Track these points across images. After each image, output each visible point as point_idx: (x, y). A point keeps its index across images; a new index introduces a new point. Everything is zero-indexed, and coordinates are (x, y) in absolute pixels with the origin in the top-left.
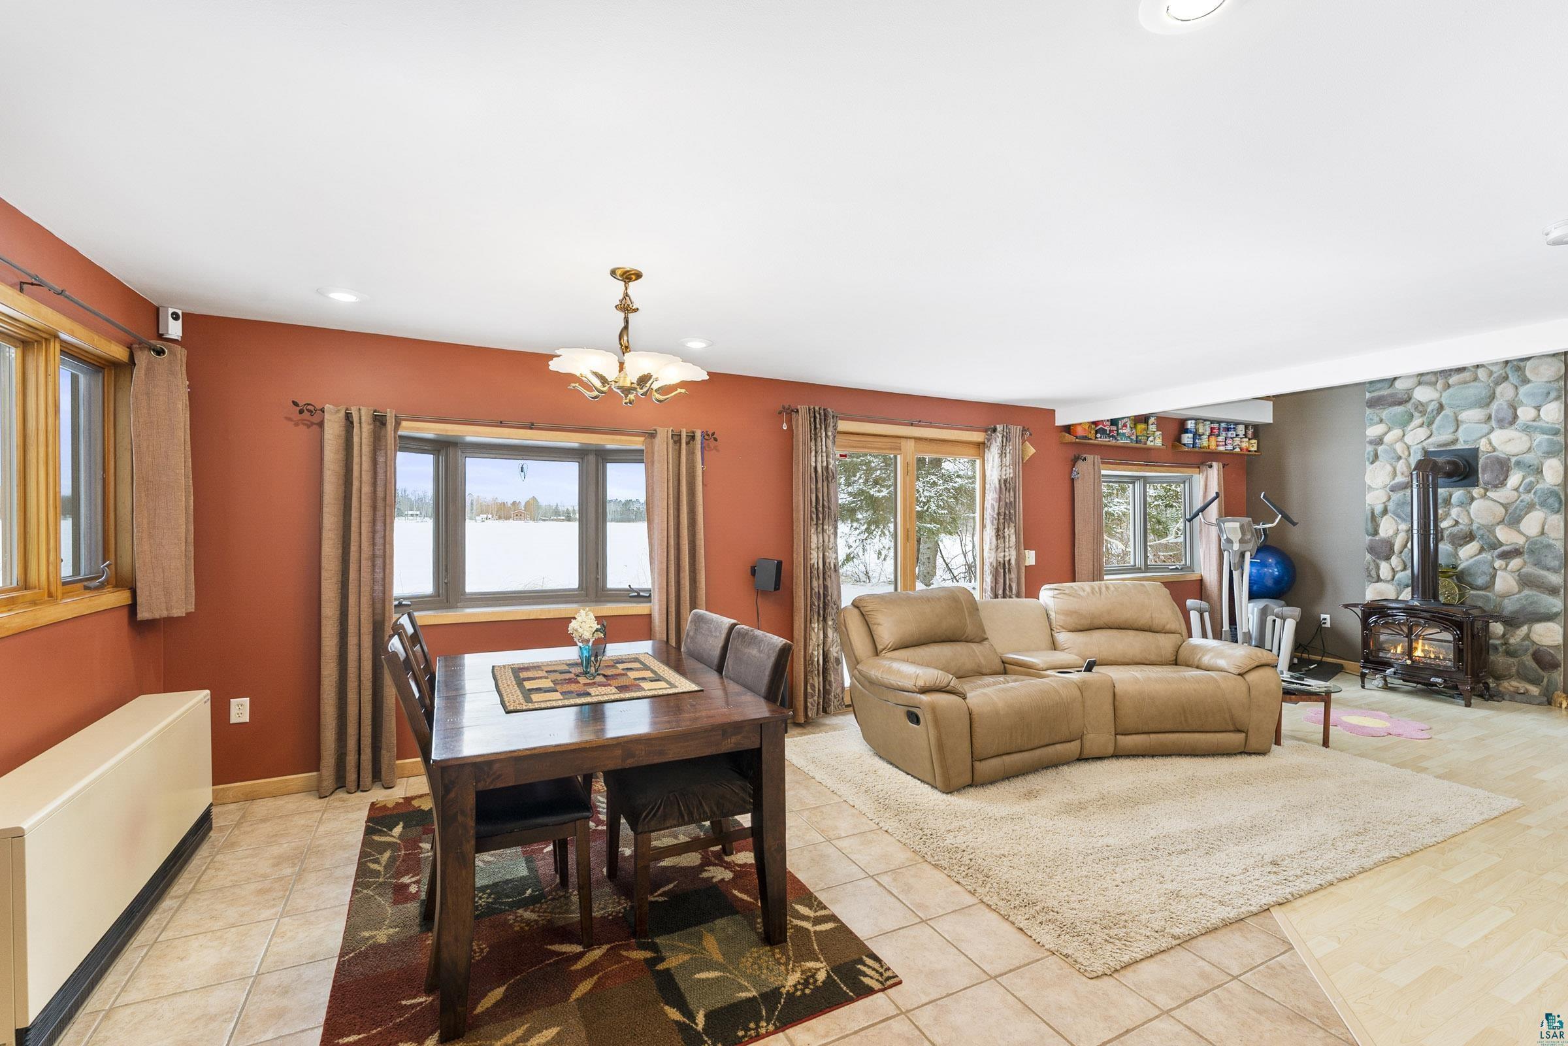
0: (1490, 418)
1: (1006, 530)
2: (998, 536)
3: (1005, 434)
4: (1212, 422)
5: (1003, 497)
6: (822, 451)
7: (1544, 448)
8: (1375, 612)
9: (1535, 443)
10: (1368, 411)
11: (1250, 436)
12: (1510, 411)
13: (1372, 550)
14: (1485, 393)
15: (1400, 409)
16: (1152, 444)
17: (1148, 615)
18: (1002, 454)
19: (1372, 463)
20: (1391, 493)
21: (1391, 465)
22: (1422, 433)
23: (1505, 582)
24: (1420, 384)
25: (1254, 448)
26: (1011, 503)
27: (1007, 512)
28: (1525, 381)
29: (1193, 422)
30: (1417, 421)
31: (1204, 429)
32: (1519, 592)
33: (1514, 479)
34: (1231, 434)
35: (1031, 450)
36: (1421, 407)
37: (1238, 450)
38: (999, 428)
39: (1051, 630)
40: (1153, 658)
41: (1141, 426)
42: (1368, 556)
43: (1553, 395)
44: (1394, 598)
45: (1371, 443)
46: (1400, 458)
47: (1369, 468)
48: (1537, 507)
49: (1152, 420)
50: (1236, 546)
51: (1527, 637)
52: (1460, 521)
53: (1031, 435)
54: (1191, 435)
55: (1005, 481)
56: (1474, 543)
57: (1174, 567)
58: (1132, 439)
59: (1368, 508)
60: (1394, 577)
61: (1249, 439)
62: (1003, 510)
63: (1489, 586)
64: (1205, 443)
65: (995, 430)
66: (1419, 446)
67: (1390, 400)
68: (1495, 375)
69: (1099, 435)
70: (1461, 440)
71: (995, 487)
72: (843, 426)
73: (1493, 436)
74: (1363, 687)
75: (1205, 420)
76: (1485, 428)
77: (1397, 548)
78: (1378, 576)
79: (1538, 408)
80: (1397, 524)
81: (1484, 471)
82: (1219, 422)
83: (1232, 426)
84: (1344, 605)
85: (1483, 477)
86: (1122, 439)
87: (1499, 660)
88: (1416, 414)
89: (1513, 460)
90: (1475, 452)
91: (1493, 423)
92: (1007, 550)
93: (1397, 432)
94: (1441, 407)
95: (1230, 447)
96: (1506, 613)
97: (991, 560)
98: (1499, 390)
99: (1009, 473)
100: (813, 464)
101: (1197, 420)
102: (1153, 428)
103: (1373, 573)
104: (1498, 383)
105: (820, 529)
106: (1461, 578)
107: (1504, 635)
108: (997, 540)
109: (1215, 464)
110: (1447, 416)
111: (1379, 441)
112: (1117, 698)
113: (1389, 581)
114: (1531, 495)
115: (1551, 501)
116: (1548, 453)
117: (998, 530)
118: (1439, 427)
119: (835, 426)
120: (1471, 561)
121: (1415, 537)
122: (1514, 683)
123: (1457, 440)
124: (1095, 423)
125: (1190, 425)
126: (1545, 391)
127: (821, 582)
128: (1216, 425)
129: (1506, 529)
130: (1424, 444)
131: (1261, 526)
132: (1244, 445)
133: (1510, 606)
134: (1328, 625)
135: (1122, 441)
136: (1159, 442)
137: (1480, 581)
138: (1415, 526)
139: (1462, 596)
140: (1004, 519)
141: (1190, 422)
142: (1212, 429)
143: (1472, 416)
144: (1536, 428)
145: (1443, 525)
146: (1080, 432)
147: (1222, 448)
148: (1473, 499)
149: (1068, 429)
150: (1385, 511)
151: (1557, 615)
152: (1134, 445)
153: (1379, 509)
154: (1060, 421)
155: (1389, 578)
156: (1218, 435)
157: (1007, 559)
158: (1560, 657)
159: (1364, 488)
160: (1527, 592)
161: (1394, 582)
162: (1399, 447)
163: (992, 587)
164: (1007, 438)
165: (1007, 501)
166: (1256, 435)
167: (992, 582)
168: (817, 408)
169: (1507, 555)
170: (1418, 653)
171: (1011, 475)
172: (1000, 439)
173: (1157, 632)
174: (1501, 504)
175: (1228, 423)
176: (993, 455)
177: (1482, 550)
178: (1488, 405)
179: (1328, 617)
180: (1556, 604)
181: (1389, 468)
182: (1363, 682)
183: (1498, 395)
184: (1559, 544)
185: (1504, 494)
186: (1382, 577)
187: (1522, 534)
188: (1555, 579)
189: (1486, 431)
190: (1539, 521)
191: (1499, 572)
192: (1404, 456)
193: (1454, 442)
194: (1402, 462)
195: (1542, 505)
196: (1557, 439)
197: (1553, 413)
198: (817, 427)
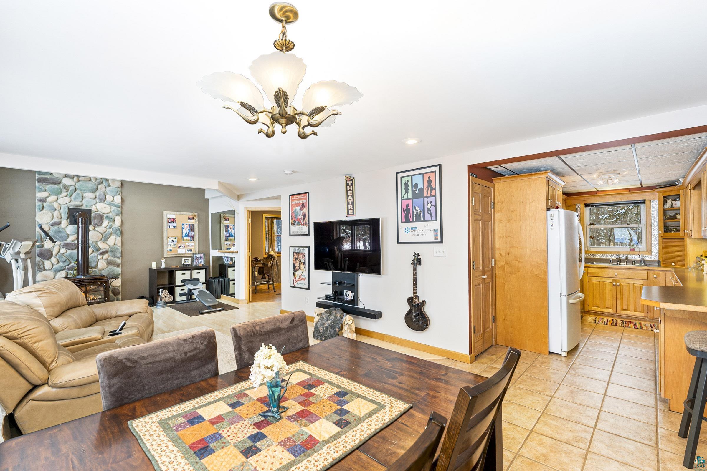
0: (96, 197)
7: (116, 212)
9: (112, 210)
10: (38, 184)
12: (104, 196)
13: (41, 255)
14: (95, 187)
15: (56, 186)
19: (40, 211)
20: (51, 226)
21: (51, 213)
22: (67, 199)
23: (102, 264)
24: (65, 177)
28: (109, 186)
30: (64, 194)
32: (107, 267)
33: (105, 223)
36: (66, 187)
42: (39, 258)
43: (118, 193)
45: (40, 200)
46: (56, 210)
47: (38, 213)
48: (113, 234)
56: (90, 249)
59: (37, 233)
60: (52, 267)
63: (96, 266)
66: (66, 205)
67: (51, 181)
68: (98, 181)
70: (84, 205)
73: (97, 205)
76: (94, 201)
77: (54, 254)
78: (44, 268)
79: (113, 197)
81: (94, 219)
85: (93, 221)
88: (64, 190)
90: (90, 210)
91: (97, 200)
93: (54, 197)
94: (76, 190)
98: (100, 186)
103: (42, 267)
104: (99, 184)
110: (78, 194)
111: (44, 200)
113: (48, 270)
114: (111, 230)
115: (118, 232)
116: (117, 214)
118: (75, 198)
121: (80, 247)
123: (83, 205)
126: (115, 191)
129: (103, 243)
130: (68, 204)
133: (104, 274)
137: (92, 265)
138: (80, 242)
143: (89, 195)
144: (113, 204)
151: (119, 275)
155: (50, 268)
158: (120, 290)
159: (34, 224)
160: (110, 267)
161: (52, 270)
162: (56, 205)
169: (103, 253)
174: (100, 233)
177: (93, 252)
178: (95, 192)
180: (119, 270)
181: (51, 215)
183: (99, 189)
184: (120, 248)
185: (101, 229)
186: (46, 268)
187: (108, 245)
188: (119, 261)
189: (95, 203)
190: (114, 240)
191: (99, 260)
192: (57, 209)
193: (82, 205)
194: (56, 212)
195: (115, 234)
196: (120, 209)
197: (118, 199)
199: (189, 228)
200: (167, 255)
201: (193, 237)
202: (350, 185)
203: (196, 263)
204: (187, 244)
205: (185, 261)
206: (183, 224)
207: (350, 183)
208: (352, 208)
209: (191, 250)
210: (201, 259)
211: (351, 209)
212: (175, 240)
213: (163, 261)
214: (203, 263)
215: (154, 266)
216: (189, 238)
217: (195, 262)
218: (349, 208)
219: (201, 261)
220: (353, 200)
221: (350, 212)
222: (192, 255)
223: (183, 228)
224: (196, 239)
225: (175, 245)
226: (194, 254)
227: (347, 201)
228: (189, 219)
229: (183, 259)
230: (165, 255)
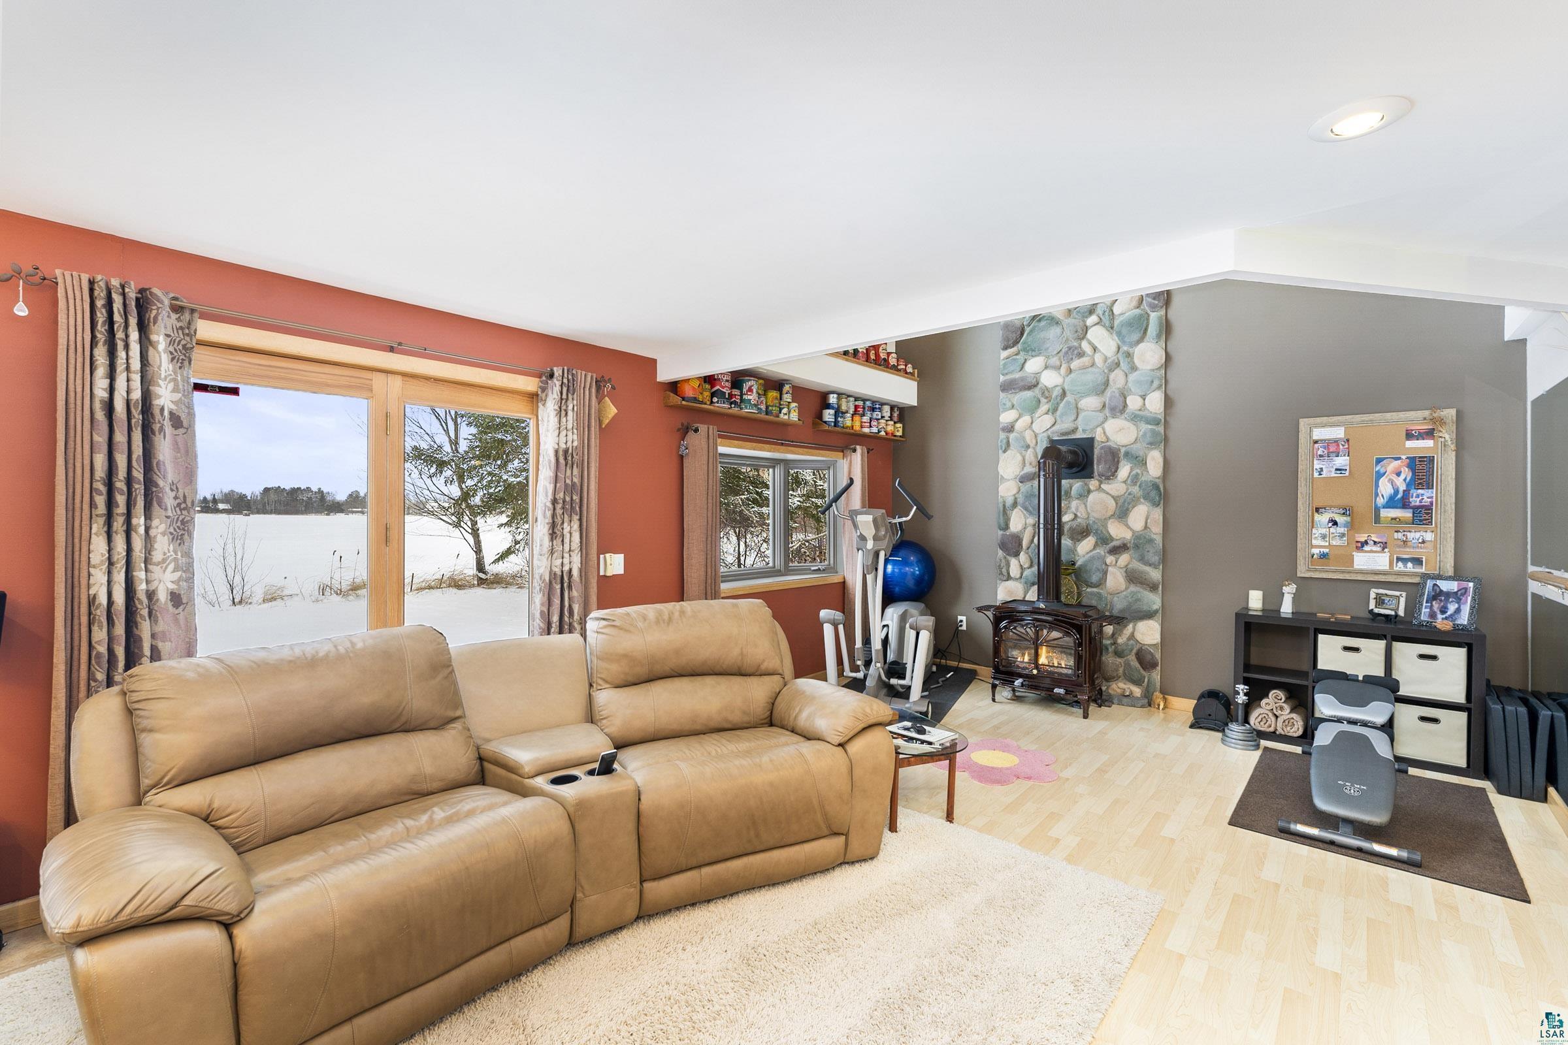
0: (1104, 406)
1: (566, 525)
2: (553, 535)
3: (565, 381)
4: (856, 399)
5: (561, 475)
6: (128, 369)
7: (1149, 439)
8: (1006, 614)
9: (1141, 433)
10: (1002, 395)
11: (896, 419)
12: (1122, 399)
13: (1003, 546)
14: (1101, 379)
15: (1028, 394)
16: (786, 417)
18: (561, 412)
19: (1005, 452)
20: (1020, 484)
21: (1021, 454)
22: (1048, 420)
23: (1115, 580)
24: (1046, 367)
25: (900, 433)
26: (573, 484)
27: (568, 499)
28: (1134, 368)
29: (835, 396)
30: (1044, 408)
31: (848, 406)
32: (1127, 589)
33: (1124, 471)
34: (877, 414)
35: (612, 410)
36: (1046, 392)
37: (883, 433)
38: (558, 372)
39: (591, 685)
40: (736, 717)
41: (773, 394)
42: (1000, 553)
43: (1156, 383)
44: (1021, 599)
45: (1004, 429)
46: (1028, 447)
47: (1002, 456)
48: (1142, 500)
49: (787, 388)
50: (870, 544)
51: (1132, 636)
52: (1079, 514)
53: (613, 388)
54: (832, 412)
55: (566, 451)
56: (1090, 538)
57: (817, 568)
58: (761, 409)
59: (1000, 500)
60: (1022, 574)
61: (895, 423)
62: (561, 495)
63: (1101, 583)
64: (848, 423)
65: (551, 376)
66: (1045, 434)
67: (1022, 384)
68: (1109, 361)
69: (715, 400)
70: (1080, 429)
71: (550, 461)
72: (206, 330)
73: (1106, 425)
74: (994, 700)
75: (849, 396)
76: (1101, 416)
77: (1025, 543)
78: (1009, 573)
79: (1144, 397)
80: (1026, 518)
81: (1099, 462)
82: (864, 400)
83: (877, 406)
84: (977, 608)
85: (1098, 468)
86: (746, 408)
87: (1109, 659)
88: (1043, 400)
89: (1123, 450)
90: (1091, 441)
91: (1107, 411)
92: (567, 555)
93: (1026, 419)
94: (1064, 394)
95: (875, 430)
96: (1115, 612)
97: (541, 570)
98: (1112, 376)
99: (573, 440)
100: (101, 393)
101: (840, 395)
102: (787, 398)
103: (1004, 570)
104: (1111, 370)
105: (119, 523)
106: (1079, 574)
107: (1113, 635)
108: (552, 540)
109: (858, 447)
110: (1068, 403)
111: (1010, 429)
113: (1017, 579)
114: (1137, 487)
115: (1153, 493)
116: (1151, 444)
117: (553, 525)
118: (1062, 415)
120: (1087, 557)
121: (1042, 531)
122: (1121, 685)
123: (1077, 429)
124: (710, 380)
125: (833, 399)
126: (1150, 379)
127: (120, 630)
128: (860, 403)
129: (1116, 523)
130: (1050, 432)
131: (897, 520)
132: (890, 428)
133: (1119, 605)
134: (964, 628)
135: (747, 410)
136: (794, 416)
137: (1094, 578)
138: (1042, 520)
139: (1079, 594)
140: (563, 508)
141: (832, 396)
142: (856, 407)
143: (1090, 403)
144: (1142, 417)
145: (1065, 518)
146: (689, 392)
147: (866, 430)
148: (1089, 491)
149: (674, 386)
150: (1015, 504)
151: (1156, 612)
152: (763, 416)
153: (1010, 501)
154: (665, 374)
155: (1018, 576)
156: (863, 415)
157: (566, 568)
158: (1158, 656)
159: (997, 479)
160: (1133, 588)
161: (1022, 580)
162: (1028, 436)
163: (542, 612)
164: (569, 387)
165: (569, 481)
166: (901, 419)
167: (542, 604)
168: (115, 282)
169: (1117, 550)
170: (1043, 660)
171: (575, 444)
172: (557, 389)
173: (750, 675)
174: (1113, 497)
175: (873, 402)
176: (548, 411)
177: (1096, 546)
178: (1103, 392)
179: (964, 618)
180: (1154, 601)
181: (1019, 458)
182: (994, 695)
183: (1111, 382)
184: (1158, 539)
185: (1116, 487)
186: (1012, 575)
187: (1129, 527)
188: (1155, 575)
189: (1101, 419)
190: (1141, 516)
191: (1110, 569)
192: (1032, 445)
193: (1074, 431)
194: (1030, 451)
195: (1145, 498)
196: (1161, 429)
197: (1155, 402)
198: (115, 320)
199: (1406, 473)
200: (1309, 570)
201: (1428, 508)
203: (1433, 615)
204: (1400, 536)
205: (1380, 601)
206: (1379, 461)
209: (1418, 561)
210: (1459, 600)
212: (1341, 519)
213: (1289, 590)
214: (1464, 619)
215: (1256, 601)
216: (1407, 514)
217: (1425, 611)
219: (1458, 611)
222: (1416, 580)
223: (1380, 475)
224: (1445, 517)
225: (1343, 535)
226: (1426, 577)
228: (1409, 436)
229: (1373, 593)
230: (1302, 572)
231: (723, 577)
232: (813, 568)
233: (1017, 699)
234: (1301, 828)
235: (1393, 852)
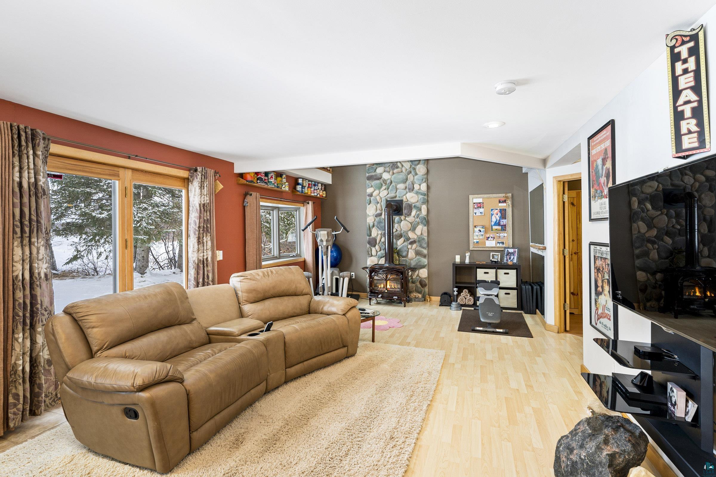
0: (406, 188)
1: (204, 238)
2: (199, 242)
3: (203, 173)
4: (309, 181)
5: (202, 216)
6: (29, 168)
7: (422, 201)
8: (373, 270)
9: (419, 198)
10: (367, 182)
11: (323, 190)
12: (412, 185)
13: (369, 243)
14: (405, 177)
15: (378, 182)
16: (284, 189)
17: (294, 287)
18: (201, 187)
19: (369, 204)
20: (375, 218)
21: (375, 205)
22: (385, 192)
23: (411, 254)
24: (384, 171)
25: (324, 196)
26: (208, 220)
27: (205, 226)
28: (416, 174)
29: (302, 179)
30: (384, 187)
31: (306, 184)
32: (415, 257)
33: (414, 212)
34: (316, 187)
35: (221, 186)
36: (385, 181)
37: (319, 196)
38: (199, 169)
39: (239, 303)
40: (298, 311)
41: (279, 179)
42: (368, 246)
43: (424, 180)
44: (377, 263)
45: (369, 195)
46: (378, 203)
47: (368, 206)
48: (420, 224)
49: (284, 176)
50: (325, 243)
51: (418, 275)
52: (398, 229)
53: (220, 176)
54: (301, 186)
55: (204, 205)
56: (402, 238)
57: (292, 255)
58: (275, 185)
59: (368, 224)
60: (377, 254)
61: (323, 191)
62: (202, 224)
63: (407, 256)
64: (306, 191)
65: (196, 170)
66: (385, 198)
67: (375, 177)
68: (408, 171)
69: (259, 181)
70: (398, 196)
71: (197, 209)
72: (54, 148)
73: (407, 195)
74: (370, 304)
75: (306, 180)
76: (405, 192)
77: (378, 242)
78: (372, 254)
79: (420, 185)
80: (378, 231)
81: (405, 209)
82: (312, 181)
83: (316, 184)
84: (362, 268)
85: (405, 211)
86: (270, 185)
87: (410, 285)
88: (384, 184)
89: (413, 205)
90: (402, 201)
91: (407, 190)
92: (205, 251)
93: (377, 192)
94: (391, 182)
95: (316, 194)
96: (412, 266)
97: (194, 259)
98: (409, 176)
99: (206, 200)
100: (17, 179)
101: (303, 179)
102: (284, 180)
103: (370, 253)
104: (408, 174)
105: (26, 242)
106: (399, 253)
107: (411, 275)
108: (198, 245)
109: (310, 202)
110: (393, 186)
111: (371, 195)
112: (287, 345)
114: (418, 219)
115: (424, 221)
117: (199, 238)
118: (391, 190)
119: (47, 148)
120: (401, 246)
121: (386, 236)
122: (415, 294)
123: (396, 196)
124: (257, 173)
125: (300, 181)
126: (422, 178)
127: (28, 292)
128: (310, 183)
129: (412, 233)
130: (386, 197)
131: (334, 233)
132: (321, 194)
133: (413, 263)
134: (354, 277)
135: (270, 186)
136: (287, 189)
137: (404, 254)
138: (386, 232)
139: (399, 261)
140: (203, 230)
141: (300, 179)
142: (309, 184)
143: (401, 186)
144: (419, 193)
145: (394, 230)
146: (249, 178)
147: (313, 194)
148: (401, 220)
149: (241, 175)
150: (373, 226)
151: (426, 265)
152: (276, 189)
153: (371, 224)
154: (238, 169)
155: (375, 255)
156: (311, 188)
157: (205, 257)
158: (427, 282)
159: (366, 216)
160: (418, 257)
161: (377, 256)
162: (378, 198)
163: (195, 278)
164: (205, 176)
165: (205, 218)
166: (325, 190)
167: (195, 274)
168: (22, 127)
169: (412, 243)
170: (388, 287)
171: (208, 201)
172: (199, 177)
173: (299, 295)
174: (410, 222)
175: (315, 182)
176: (195, 186)
177: (404, 241)
178: (406, 182)
179: (354, 273)
180: (425, 261)
181: (375, 207)
182: (370, 302)
183: (408, 179)
184: (426, 238)
185: (410, 219)
186: (373, 254)
187: (416, 234)
188: (425, 252)
189: (405, 193)
190: (421, 229)
191: (409, 250)
192: (380, 202)
193: (396, 197)
194: (379, 204)
195: (421, 223)
196: (426, 197)
197: (424, 187)
198: (22, 144)
199: (499, 214)
200: (473, 247)
201: (505, 225)
202: (684, 55)
203: (507, 260)
204: (498, 235)
205: (493, 257)
206: (492, 210)
207: (684, 51)
208: (694, 128)
209: (503, 243)
210: (514, 255)
211: (690, 132)
212: (482, 230)
213: (468, 255)
214: (515, 261)
215: (458, 259)
216: (499, 228)
217: (505, 259)
218: (684, 130)
219: (514, 258)
220: (700, 102)
221: (688, 142)
222: (503, 249)
223: (492, 215)
224: (509, 228)
225: (482, 235)
226: (505, 248)
227: (675, 108)
228: (500, 202)
229: (491, 254)
230: (471, 248)
231: (263, 259)
232: (291, 255)
233: (378, 303)
234: (478, 328)
235: (501, 330)
